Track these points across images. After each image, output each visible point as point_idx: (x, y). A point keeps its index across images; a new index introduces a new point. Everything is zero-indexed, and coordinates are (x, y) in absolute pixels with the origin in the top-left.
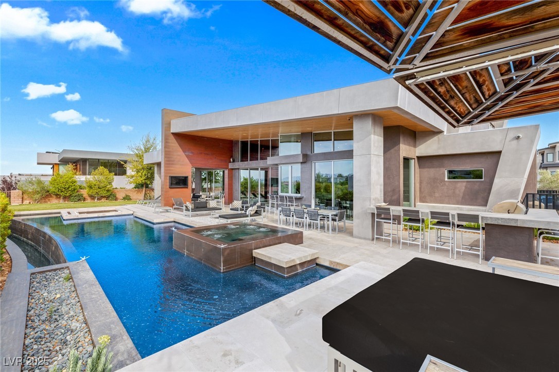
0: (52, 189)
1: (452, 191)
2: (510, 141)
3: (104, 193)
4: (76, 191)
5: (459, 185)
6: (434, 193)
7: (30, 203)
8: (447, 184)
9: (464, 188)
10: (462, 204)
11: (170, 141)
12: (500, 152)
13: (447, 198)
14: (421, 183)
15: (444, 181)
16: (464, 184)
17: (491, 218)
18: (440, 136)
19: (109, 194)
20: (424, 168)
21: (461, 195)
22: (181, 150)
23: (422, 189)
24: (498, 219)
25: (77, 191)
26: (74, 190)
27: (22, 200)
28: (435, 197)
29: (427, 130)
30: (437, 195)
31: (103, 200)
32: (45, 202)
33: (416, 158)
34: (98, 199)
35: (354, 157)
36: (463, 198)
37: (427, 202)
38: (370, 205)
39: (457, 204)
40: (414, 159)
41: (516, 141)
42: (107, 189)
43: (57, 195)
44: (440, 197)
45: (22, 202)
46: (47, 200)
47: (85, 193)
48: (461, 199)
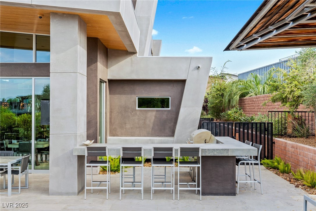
1: (143, 121)
2: (192, 71)
5: (150, 114)
6: (125, 124)
8: (138, 113)
9: (154, 118)
10: (152, 135)
12: (184, 81)
13: (138, 129)
14: (111, 112)
15: (136, 110)
16: (154, 113)
17: (208, 150)
18: (133, 57)
20: (114, 94)
21: (151, 125)
23: (112, 120)
24: (214, 150)
28: (126, 128)
29: (121, 49)
30: (128, 126)
33: (107, 81)
35: (51, 74)
36: (153, 128)
37: (117, 136)
38: (75, 145)
39: (147, 136)
40: (106, 82)
41: (196, 71)
44: (132, 128)
48: (151, 130)
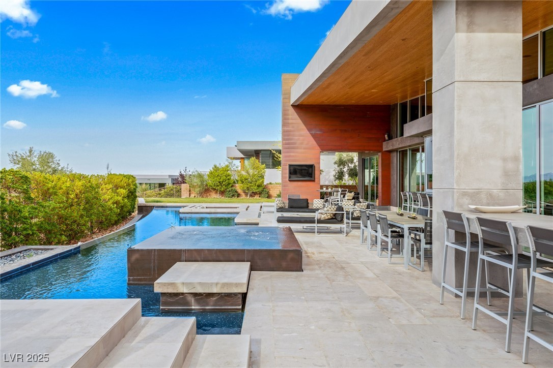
0: (210, 182)
3: (255, 189)
4: (230, 186)
7: (195, 197)
11: (290, 117)
19: (260, 189)
22: (305, 127)
25: (232, 186)
26: (229, 184)
27: (190, 194)
31: (257, 197)
32: (207, 196)
34: (251, 196)
42: (257, 184)
43: (214, 189)
45: (190, 196)
46: (208, 195)
47: (239, 187)
